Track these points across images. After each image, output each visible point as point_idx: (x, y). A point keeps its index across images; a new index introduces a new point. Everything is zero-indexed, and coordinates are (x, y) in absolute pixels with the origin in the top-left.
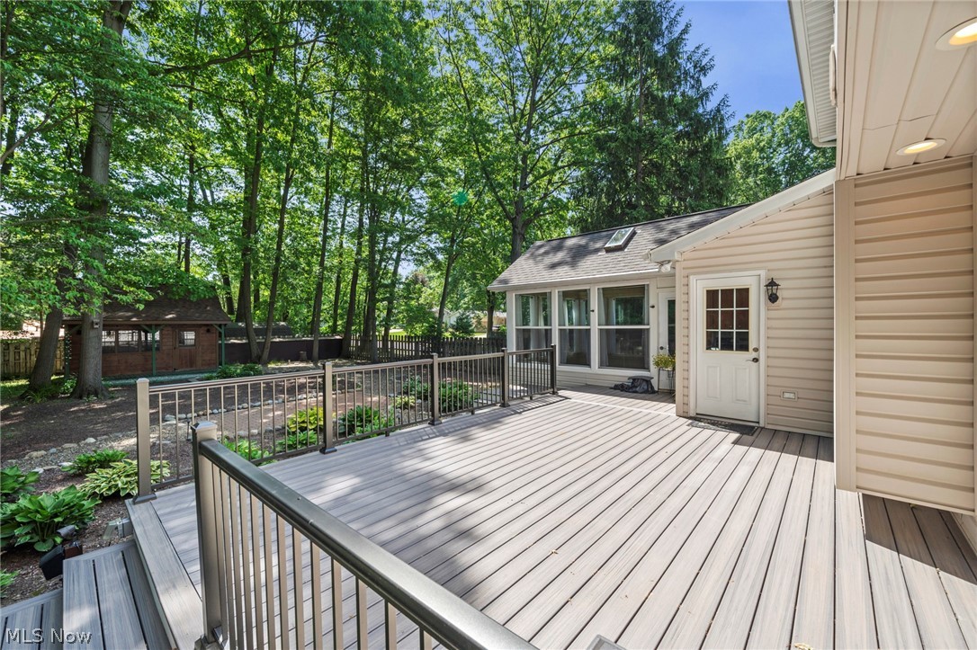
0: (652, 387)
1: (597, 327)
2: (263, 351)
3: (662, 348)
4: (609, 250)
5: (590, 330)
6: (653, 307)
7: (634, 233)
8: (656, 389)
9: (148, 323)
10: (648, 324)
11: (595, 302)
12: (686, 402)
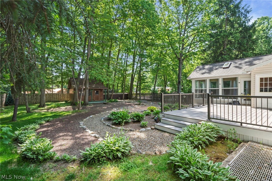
0: (239, 103)
1: (221, 88)
2: (111, 96)
3: (242, 93)
4: (224, 68)
5: (219, 89)
6: (239, 83)
7: (231, 64)
8: (240, 104)
9: (91, 88)
10: (238, 87)
11: (221, 82)
12: (254, 104)
